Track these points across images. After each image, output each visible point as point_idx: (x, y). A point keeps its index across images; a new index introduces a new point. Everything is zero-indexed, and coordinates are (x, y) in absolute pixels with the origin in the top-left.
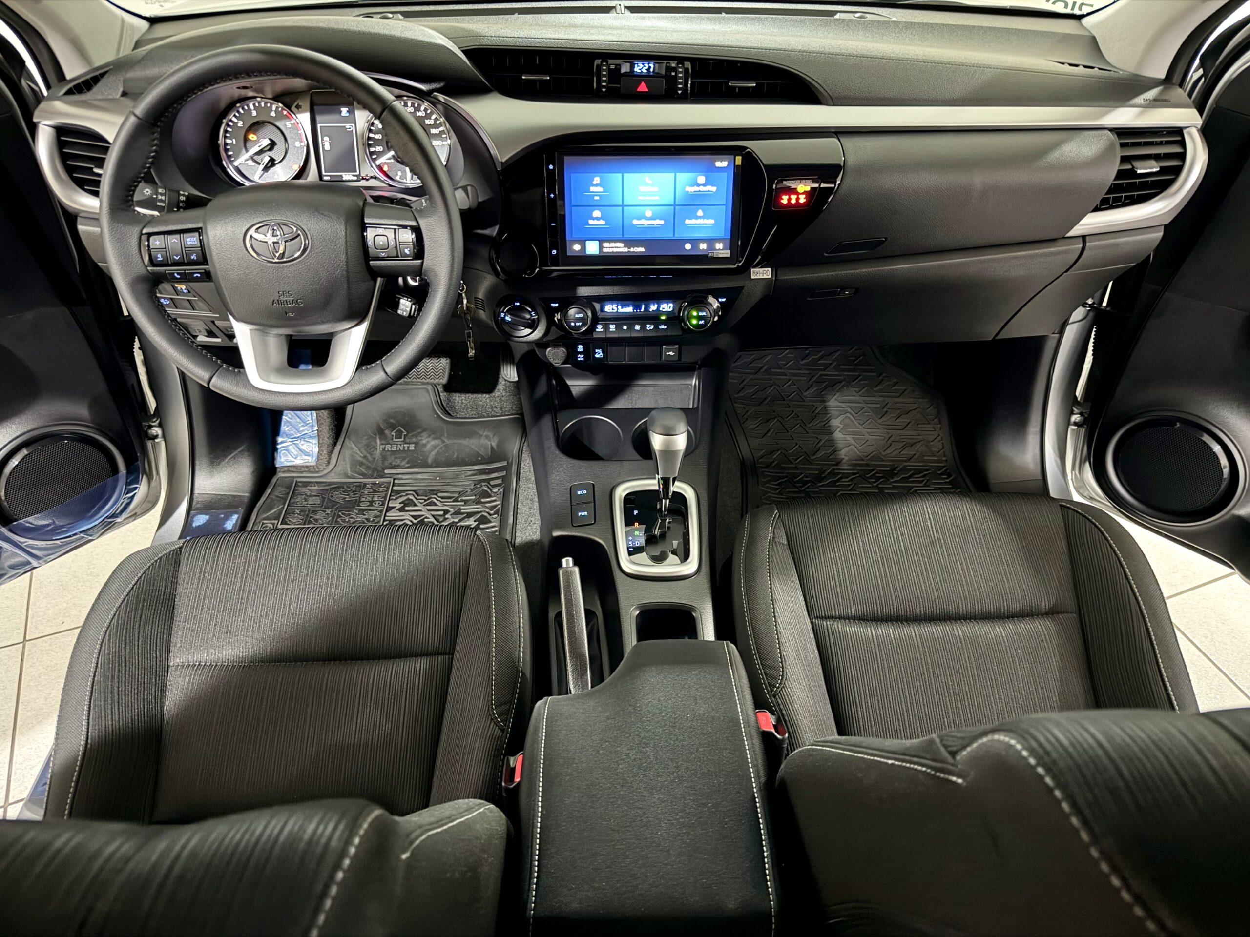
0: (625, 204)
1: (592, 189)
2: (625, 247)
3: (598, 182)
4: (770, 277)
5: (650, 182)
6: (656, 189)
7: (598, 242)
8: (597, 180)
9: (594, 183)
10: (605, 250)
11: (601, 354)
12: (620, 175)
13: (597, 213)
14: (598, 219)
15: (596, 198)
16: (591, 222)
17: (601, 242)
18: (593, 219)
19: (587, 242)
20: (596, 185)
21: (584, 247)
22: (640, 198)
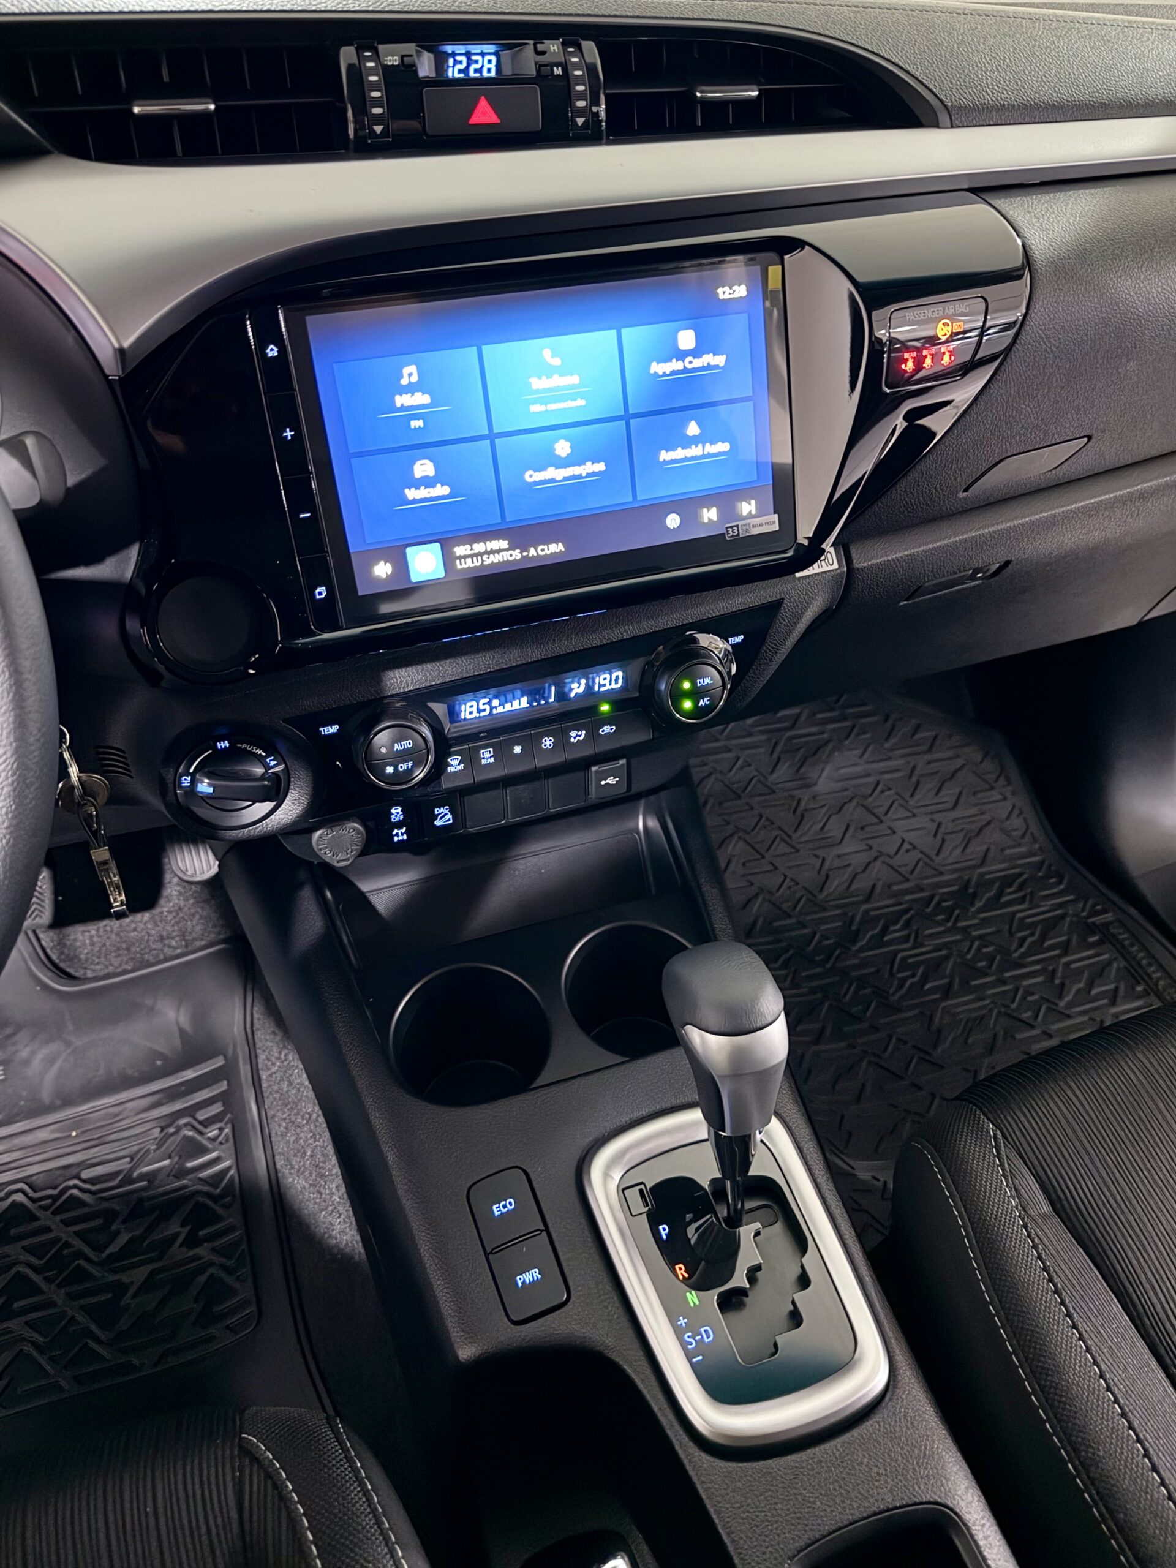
0: (496, 431)
1: (401, 400)
2: (512, 547)
3: (415, 379)
4: (836, 566)
5: (556, 362)
6: (575, 380)
7: (437, 546)
8: (410, 373)
9: (404, 381)
10: (460, 565)
11: (449, 816)
12: (474, 349)
13: (424, 468)
14: (428, 482)
15: (416, 424)
16: (411, 494)
17: (446, 543)
18: (417, 484)
19: (409, 551)
20: (411, 389)
21: (401, 566)
22: (535, 408)
